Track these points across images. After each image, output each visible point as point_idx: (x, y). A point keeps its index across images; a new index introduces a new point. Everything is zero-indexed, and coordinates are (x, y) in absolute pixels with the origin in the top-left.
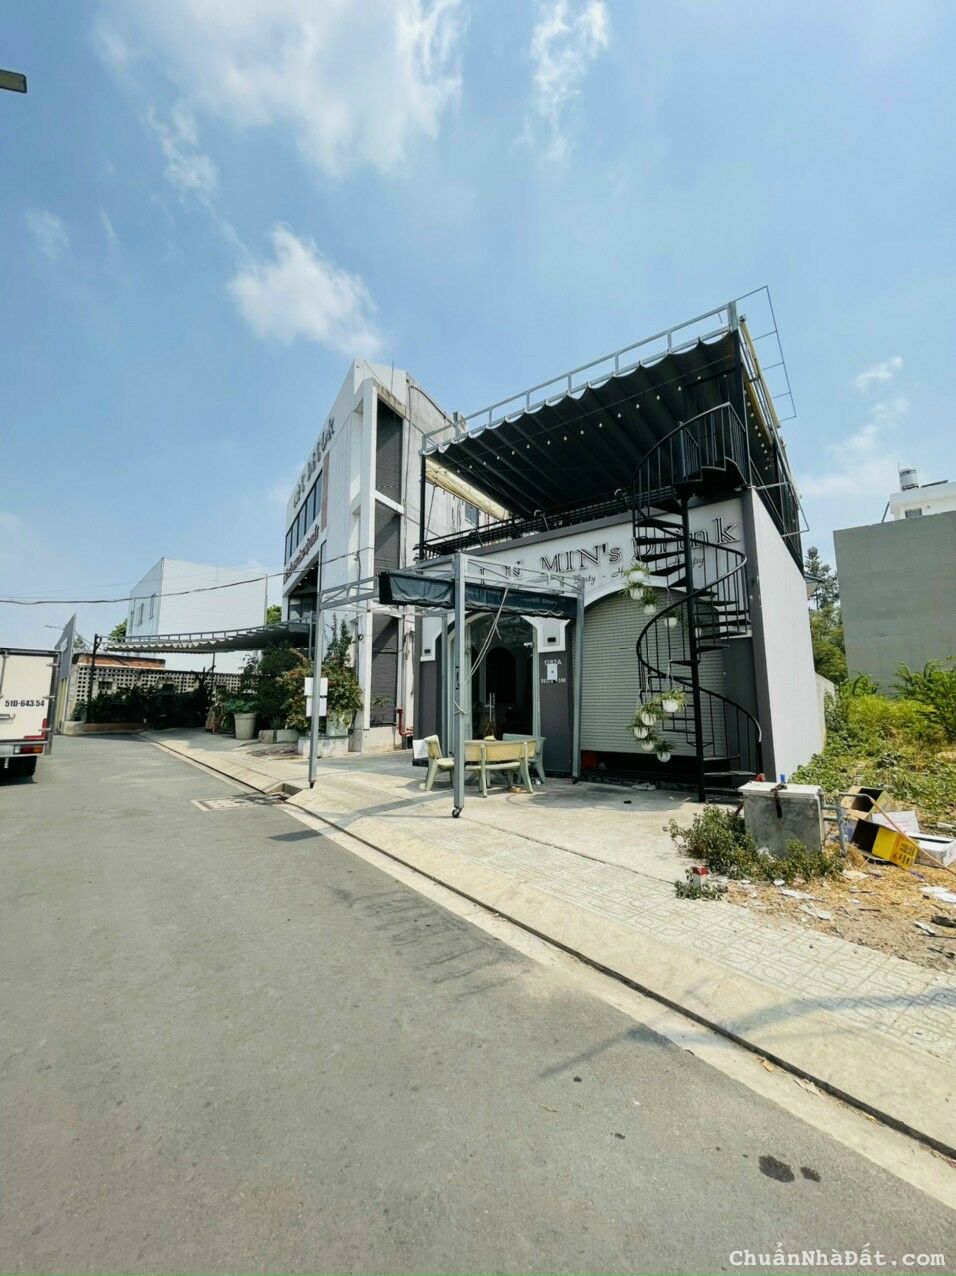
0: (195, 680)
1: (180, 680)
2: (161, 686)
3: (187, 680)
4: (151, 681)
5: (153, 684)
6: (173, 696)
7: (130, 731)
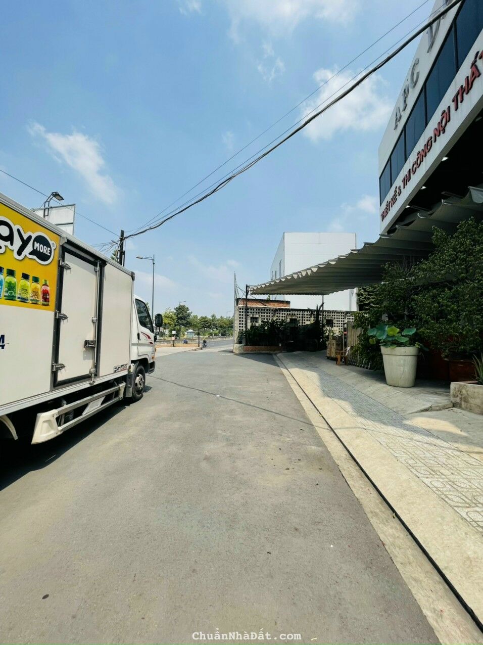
0: (311, 315)
1: (301, 316)
2: (288, 320)
3: (306, 316)
4: (281, 316)
5: (283, 318)
6: (297, 328)
7: (272, 352)
